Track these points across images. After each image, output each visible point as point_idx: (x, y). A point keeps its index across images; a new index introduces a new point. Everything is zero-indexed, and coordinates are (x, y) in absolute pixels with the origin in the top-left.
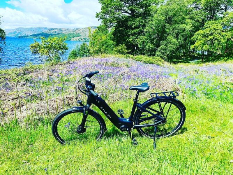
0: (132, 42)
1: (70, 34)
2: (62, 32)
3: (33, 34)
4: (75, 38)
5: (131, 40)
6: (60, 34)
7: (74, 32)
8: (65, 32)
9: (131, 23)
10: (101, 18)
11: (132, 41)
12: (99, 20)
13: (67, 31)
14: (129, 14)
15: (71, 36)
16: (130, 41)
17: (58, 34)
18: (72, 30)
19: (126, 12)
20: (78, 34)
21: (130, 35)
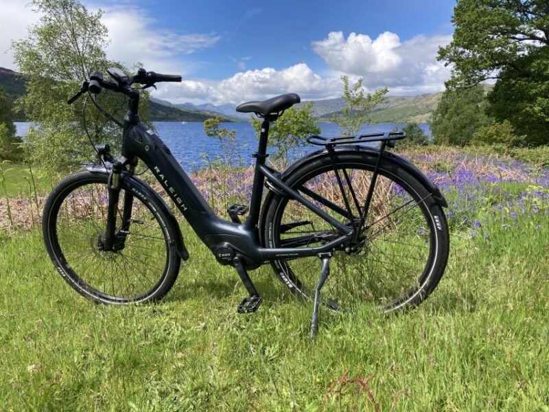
0: (543, 115)
1: (408, 108)
2: (388, 104)
3: (326, 113)
4: (419, 116)
5: (537, 109)
6: (383, 109)
7: (417, 104)
8: (396, 104)
9: (538, 64)
10: (451, 60)
11: (541, 111)
12: (446, 65)
13: (401, 102)
14: (541, 40)
15: (409, 113)
16: (535, 113)
17: (380, 110)
18: (412, 99)
19: (533, 37)
20: (427, 106)
21: (536, 95)
